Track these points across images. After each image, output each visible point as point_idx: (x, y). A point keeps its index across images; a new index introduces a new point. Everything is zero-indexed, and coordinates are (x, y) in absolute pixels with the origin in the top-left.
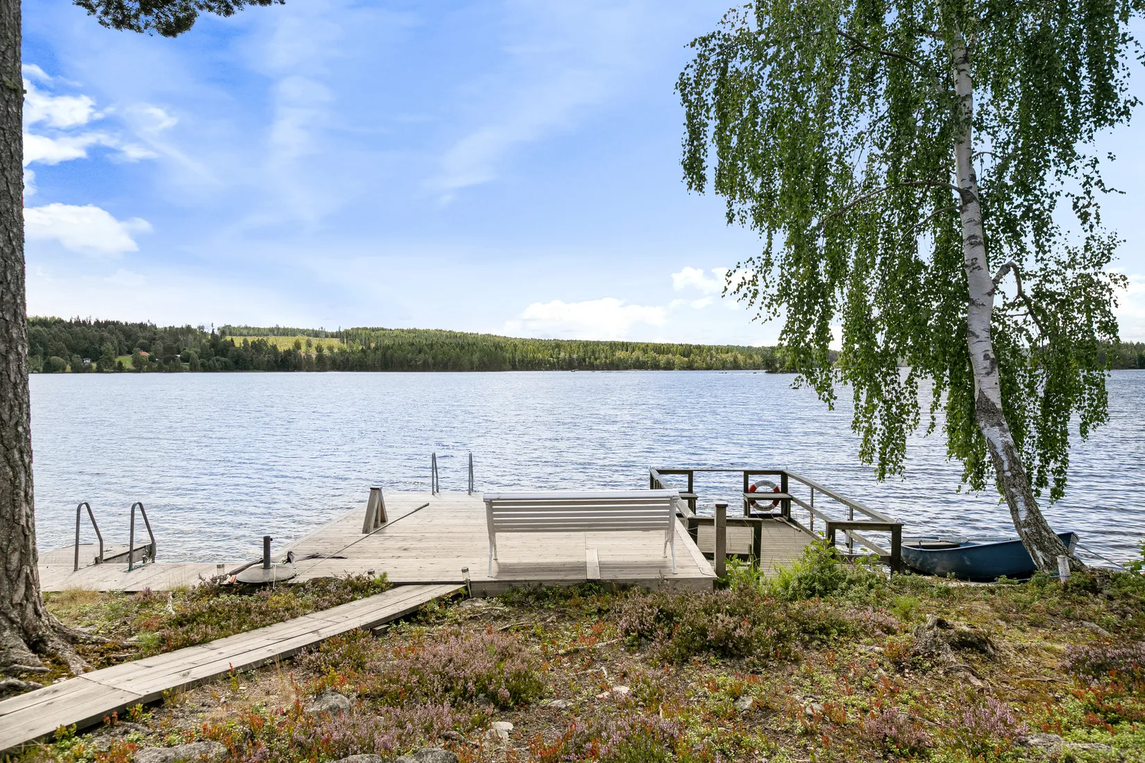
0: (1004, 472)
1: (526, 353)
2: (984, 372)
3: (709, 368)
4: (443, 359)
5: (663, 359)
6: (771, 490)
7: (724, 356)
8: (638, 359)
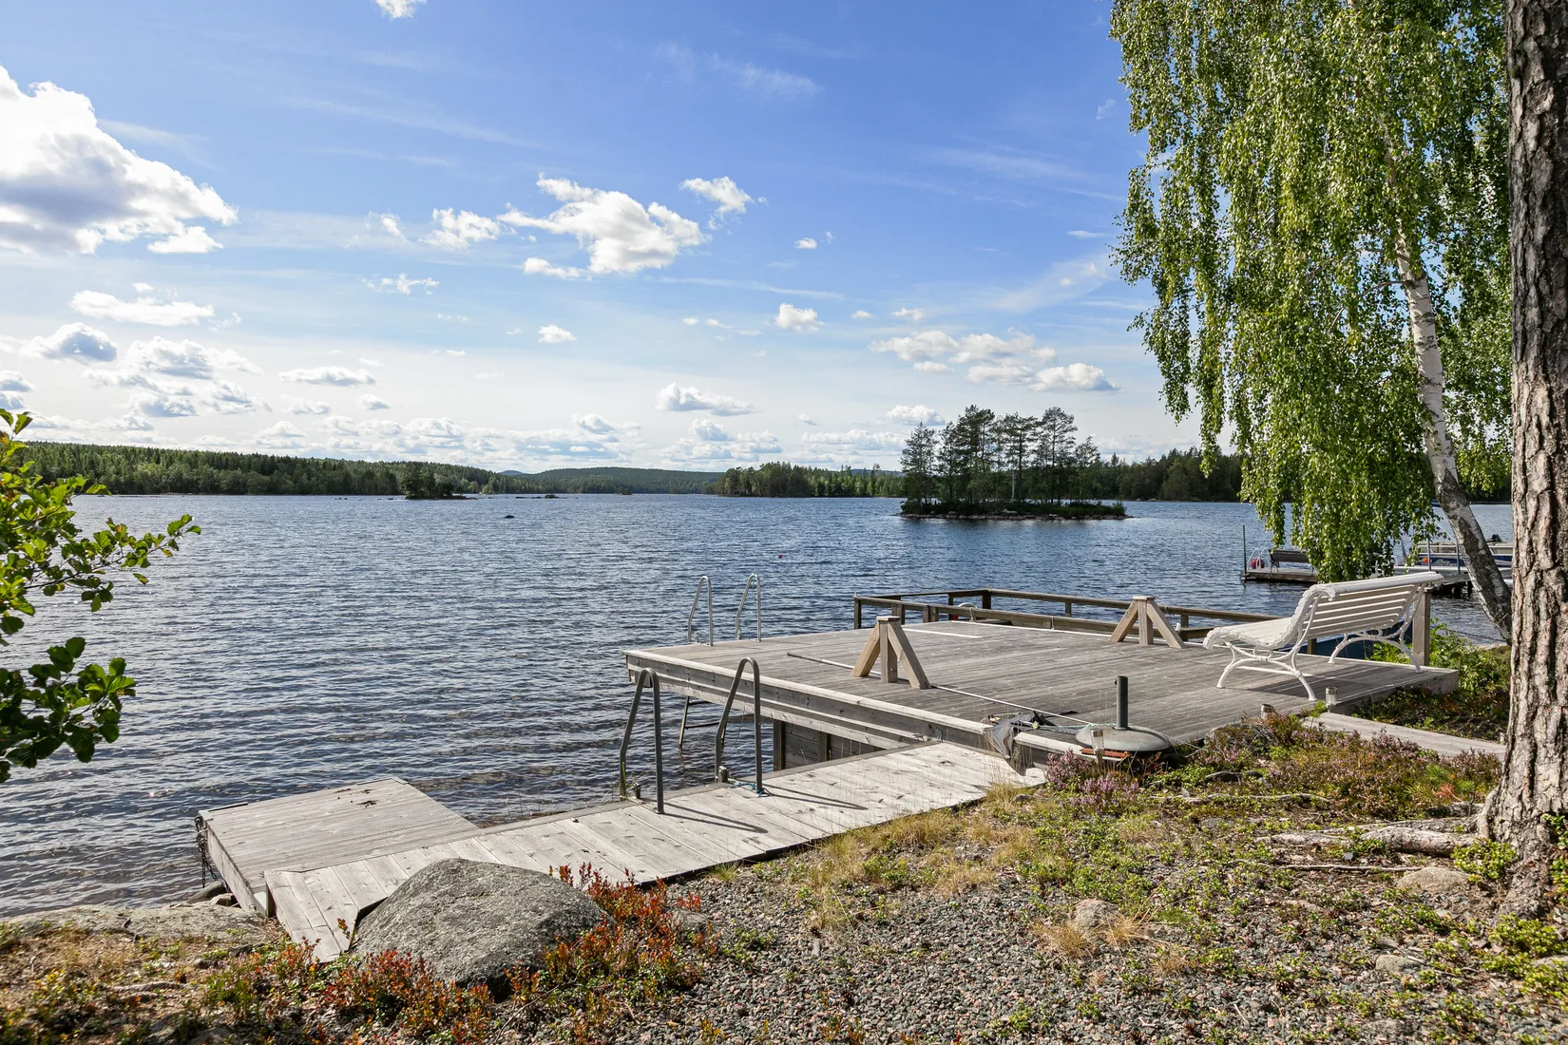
5: (226, 477)
8: (179, 476)
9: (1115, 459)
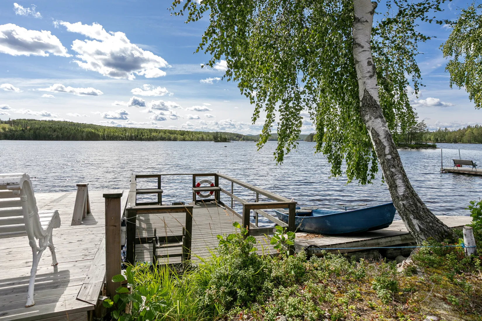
0: (385, 155)
1: (110, 133)
2: (368, 75)
3: (192, 140)
4: (67, 135)
5: (172, 136)
6: (209, 185)
7: (198, 135)
8: (162, 136)
9: (446, 129)
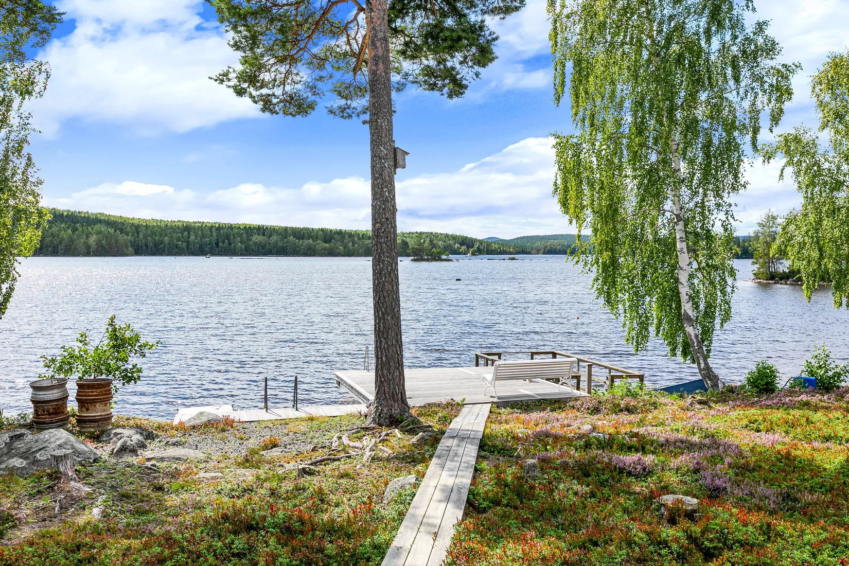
0: (695, 347)
4: (51, 242)
5: (303, 244)
